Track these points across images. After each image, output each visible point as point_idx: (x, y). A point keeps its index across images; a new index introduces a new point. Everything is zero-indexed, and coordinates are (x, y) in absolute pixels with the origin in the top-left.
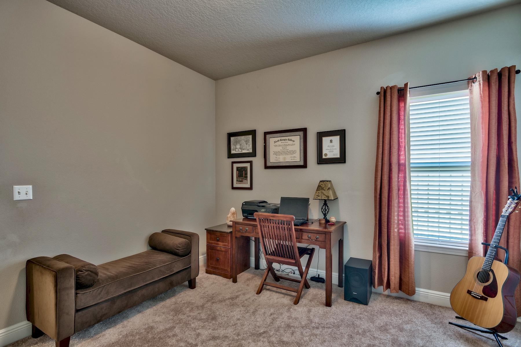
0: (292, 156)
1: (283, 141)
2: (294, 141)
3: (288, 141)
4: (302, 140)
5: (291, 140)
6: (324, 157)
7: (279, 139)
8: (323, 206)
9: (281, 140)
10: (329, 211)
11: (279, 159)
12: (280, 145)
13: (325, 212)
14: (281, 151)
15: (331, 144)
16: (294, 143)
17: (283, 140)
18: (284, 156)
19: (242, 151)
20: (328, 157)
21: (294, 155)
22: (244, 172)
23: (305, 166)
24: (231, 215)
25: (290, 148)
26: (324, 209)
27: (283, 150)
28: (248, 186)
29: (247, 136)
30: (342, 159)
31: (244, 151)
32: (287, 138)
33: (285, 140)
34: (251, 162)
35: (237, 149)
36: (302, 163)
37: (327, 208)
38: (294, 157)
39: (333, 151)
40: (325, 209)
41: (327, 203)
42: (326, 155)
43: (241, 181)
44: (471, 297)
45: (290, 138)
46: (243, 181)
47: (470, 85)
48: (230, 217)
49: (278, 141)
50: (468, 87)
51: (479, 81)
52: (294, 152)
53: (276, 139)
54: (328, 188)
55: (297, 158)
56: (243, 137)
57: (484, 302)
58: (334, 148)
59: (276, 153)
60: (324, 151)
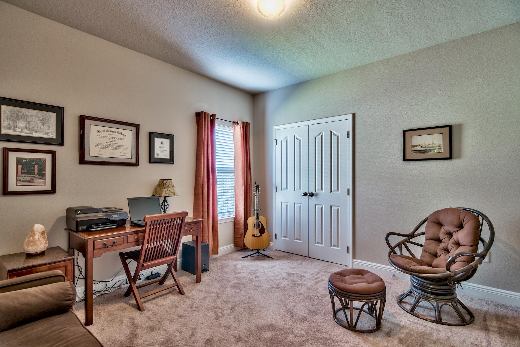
0: (123, 152)
1: (111, 133)
2: (124, 135)
3: (116, 134)
4: (134, 136)
5: (121, 133)
6: (156, 157)
7: (106, 129)
8: (163, 202)
9: (107, 131)
10: (168, 207)
11: (104, 153)
12: (106, 137)
13: (165, 208)
14: (107, 143)
15: (162, 145)
16: (124, 137)
17: (110, 131)
18: (112, 151)
19: (30, 133)
20: (159, 157)
21: (125, 151)
22: (36, 167)
23: (136, 164)
24: (40, 236)
25: (120, 143)
26: (163, 205)
27: (110, 144)
28: (48, 187)
29: (45, 113)
30: (171, 161)
31: (34, 135)
32: (116, 130)
33: (113, 132)
34: (53, 153)
35: (18, 128)
36: (134, 161)
37: (166, 204)
38: (124, 153)
39: (164, 152)
40: (165, 205)
41: (166, 200)
42: (158, 155)
43: (29, 181)
44: (255, 237)
45: (120, 131)
46: (35, 181)
47: (234, 126)
48: (39, 239)
49: (104, 131)
50: (233, 126)
51: (240, 126)
52: (125, 148)
53: (102, 129)
54: (172, 186)
55: (128, 155)
56: (35, 112)
57: (261, 237)
58: (165, 149)
59: (99, 145)
60: (156, 151)
